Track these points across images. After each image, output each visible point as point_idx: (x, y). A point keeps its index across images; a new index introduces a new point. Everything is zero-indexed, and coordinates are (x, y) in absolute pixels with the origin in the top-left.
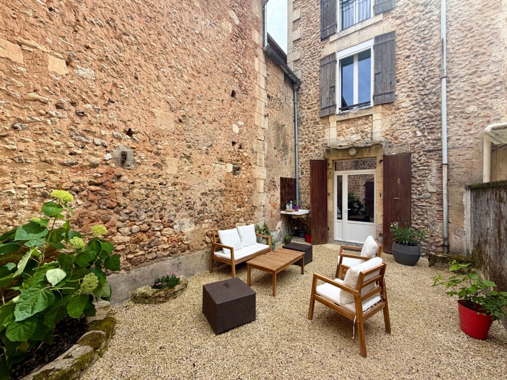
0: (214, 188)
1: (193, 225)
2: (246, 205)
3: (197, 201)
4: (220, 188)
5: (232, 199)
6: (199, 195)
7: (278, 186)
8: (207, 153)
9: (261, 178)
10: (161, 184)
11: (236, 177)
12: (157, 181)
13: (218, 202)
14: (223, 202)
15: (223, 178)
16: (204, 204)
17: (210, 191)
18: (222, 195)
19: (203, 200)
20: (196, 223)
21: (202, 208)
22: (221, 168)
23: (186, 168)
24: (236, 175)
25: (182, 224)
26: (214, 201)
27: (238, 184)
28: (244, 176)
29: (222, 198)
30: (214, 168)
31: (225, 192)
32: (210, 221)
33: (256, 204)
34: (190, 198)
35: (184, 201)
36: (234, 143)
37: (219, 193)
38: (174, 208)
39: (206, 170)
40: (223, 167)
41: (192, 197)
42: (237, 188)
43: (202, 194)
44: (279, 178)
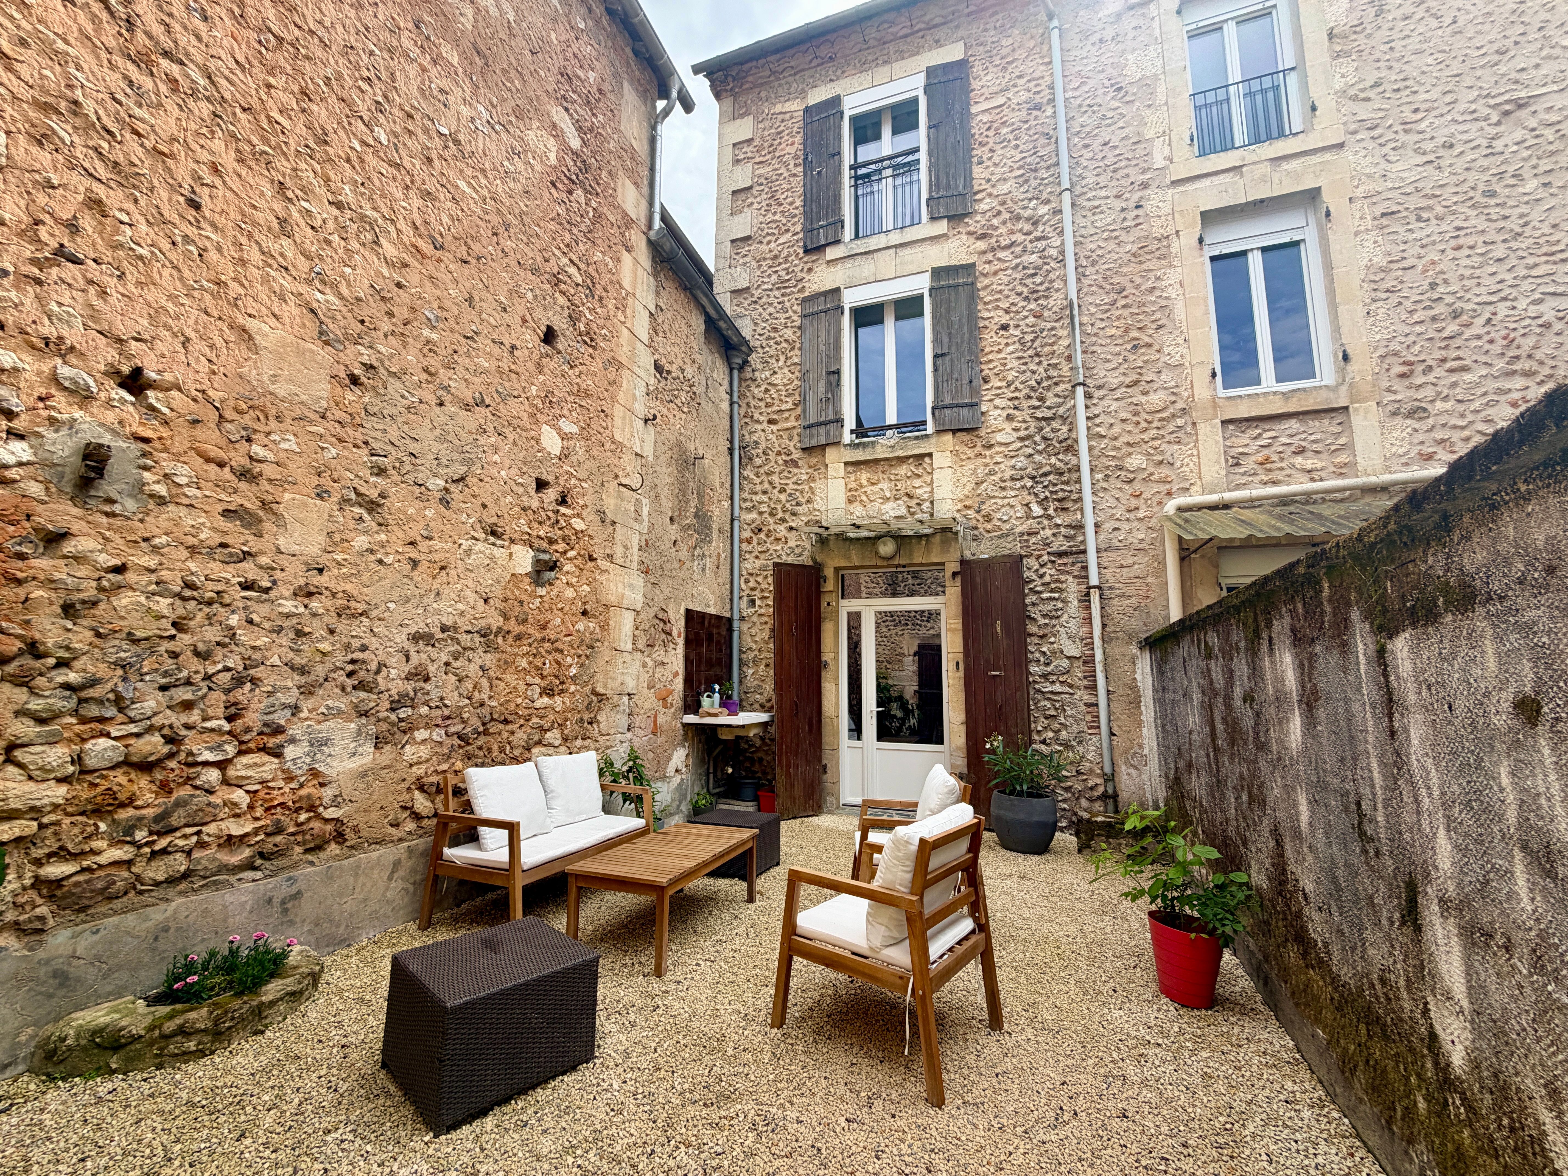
0: (460, 622)
1: (369, 748)
2: (573, 688)
3: (392, 661)
4: (483, 623)
5: (524, 663)
6: (401, 638)
7: (679, 636)
8: (445, 502)
9: (625, 603)
10: (247, 586)
11: (542, 591)
12: (229, 573)
13: (473, 669)
14: (491, 673)
15: (497, 592)
16: (420, 675)
17: (444, 629)
18: (490, 647)
19: (415, 659)
20: (379, 742)
21: (409, 687)
22: (492, 558)
23: (361, 542)
24: (542, 585)
25: (320, 744)
26: (457, 664)
27: (548, 616)
28: (570, 593)
29: (489, 660)
30: (468, 552)
31: (500, 640)
32: (438, 734)
33: (605, 686)
34: (364, 648)
35: (340, 658)
36: (541, 485)
37: (477, 638)
38: (292, 681)
39: (435, 557)
40: (498, 552)
41: (374, 643)
42: (544, 627)
43: (416, 638)
44: (682, 611)
